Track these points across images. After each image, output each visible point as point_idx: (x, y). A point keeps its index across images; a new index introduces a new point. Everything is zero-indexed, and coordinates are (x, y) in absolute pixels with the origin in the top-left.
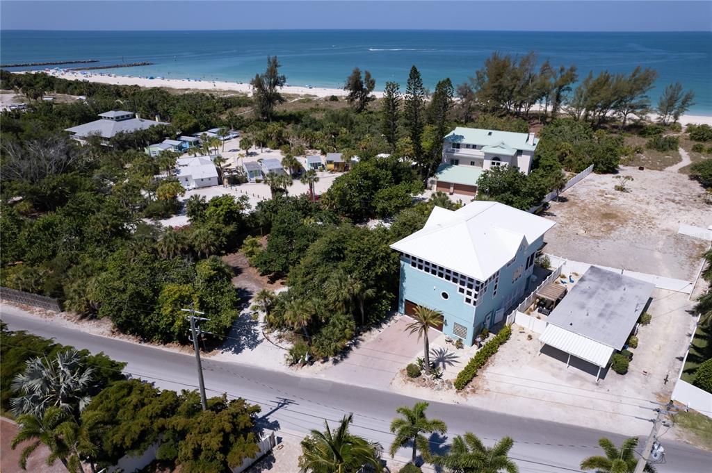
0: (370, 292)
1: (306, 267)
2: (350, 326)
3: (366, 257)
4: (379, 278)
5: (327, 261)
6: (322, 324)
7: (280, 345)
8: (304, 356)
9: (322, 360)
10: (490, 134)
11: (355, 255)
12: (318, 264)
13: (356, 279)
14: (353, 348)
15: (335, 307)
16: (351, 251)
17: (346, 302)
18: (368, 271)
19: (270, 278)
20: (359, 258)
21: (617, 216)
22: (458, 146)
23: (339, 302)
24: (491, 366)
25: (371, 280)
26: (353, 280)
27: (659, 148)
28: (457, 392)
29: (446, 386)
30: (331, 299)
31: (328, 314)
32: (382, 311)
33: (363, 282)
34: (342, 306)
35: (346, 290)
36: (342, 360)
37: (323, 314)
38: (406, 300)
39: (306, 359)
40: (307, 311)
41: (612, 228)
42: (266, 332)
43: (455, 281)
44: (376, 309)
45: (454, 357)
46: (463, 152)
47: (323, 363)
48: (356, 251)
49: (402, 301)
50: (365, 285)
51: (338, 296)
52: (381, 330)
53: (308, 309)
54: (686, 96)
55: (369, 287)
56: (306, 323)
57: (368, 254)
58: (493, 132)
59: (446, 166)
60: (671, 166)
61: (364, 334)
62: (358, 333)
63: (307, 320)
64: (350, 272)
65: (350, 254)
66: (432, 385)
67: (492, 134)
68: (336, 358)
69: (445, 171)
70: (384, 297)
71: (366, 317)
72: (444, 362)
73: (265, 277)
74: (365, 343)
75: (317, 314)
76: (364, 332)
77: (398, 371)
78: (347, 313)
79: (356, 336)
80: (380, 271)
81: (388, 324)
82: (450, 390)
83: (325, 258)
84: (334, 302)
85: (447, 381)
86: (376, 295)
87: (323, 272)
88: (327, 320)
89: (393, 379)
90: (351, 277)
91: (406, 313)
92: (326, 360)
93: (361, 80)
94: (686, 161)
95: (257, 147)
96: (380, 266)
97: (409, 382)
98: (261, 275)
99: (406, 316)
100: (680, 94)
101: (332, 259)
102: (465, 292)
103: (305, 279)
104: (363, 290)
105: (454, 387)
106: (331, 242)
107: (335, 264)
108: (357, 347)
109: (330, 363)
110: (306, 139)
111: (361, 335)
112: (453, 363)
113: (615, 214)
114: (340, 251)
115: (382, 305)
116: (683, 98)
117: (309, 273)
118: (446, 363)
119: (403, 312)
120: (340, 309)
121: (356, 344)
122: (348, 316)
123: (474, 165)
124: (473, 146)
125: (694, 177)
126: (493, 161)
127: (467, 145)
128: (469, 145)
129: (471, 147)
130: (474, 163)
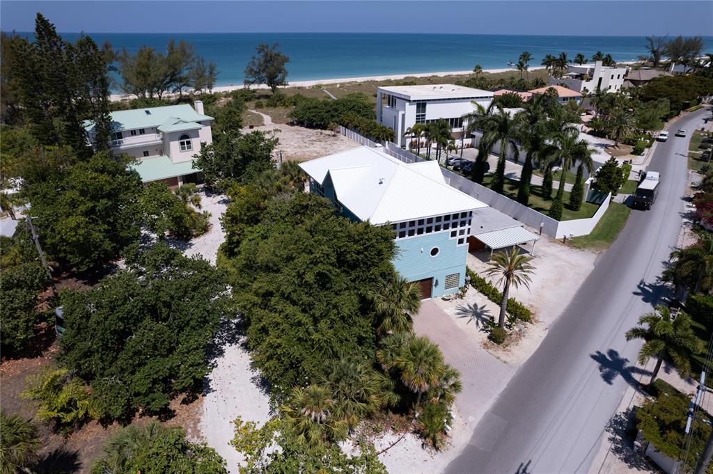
10: (147, 112)
22: (119, 135)
28: (531, 323)
29: (522, 326)
43: (446, 227)
58: (150, 110)
85: (516, 322)
94: (267, 117)
97: (508, 347)
102: (458, 233)
105: (523, 322)
123: (148, 155)
124: (140, 130)
125: (292, 124)
126: (182, 141)
127: (132, 131)
128: (135, 131)
129: (138, 132)
130: (147, 152)
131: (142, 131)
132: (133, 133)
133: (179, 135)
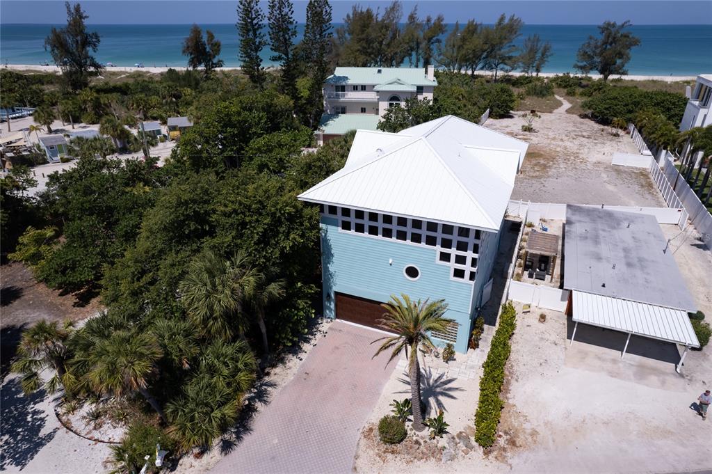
0: (274, 289)
1: (136, 261)
2: (246, 365)
3: (257, 221)
4: (287, 258)
5: (179, 242)
6: (186, 373)
7: (96, 435)
8: (152, 454)
9: (196, 451)
10: (379, 71)
11: (234, 219)
12: (162, 251)
13: (242, 266)
14: (258, 405)
15: (209, 332)
16: (225, 214)
17: (230, 317)
18: (263, 249)
19: (80, 297)
20: (243, 225)
21: (542, 154)
22: (343, 88)
23: (215, 319)
24: (513, 381)
25: (274, 264)
26: (237, 270)
27: (538, 94)
28: (487, 453)
29: (462, 445)
30: (197, 316)
31: (195, 350)
32: (299, 321)
33: (259, 271)
34: (223, 326)
35: (228, 292)
36: (239, 438)
37: (183, 351)
38: (337, 294)
39: (158, 463)
40: (141, 356)
41: (545, 167)
42: (61, 411)
43: (431, 241)
44: (288, 319)
45: (450, 381)
46: (351, 96)
47: (199, 456)
48: (235, 211)
49: (329, 296)
50: (262, 276)
51: (211, 308)
52: (302, 355)
53: (143, 350)
54: (545, 47)
55: (271, 279)
56: (142, 382)
57: (260, 214)
58: (383, 69)
59: (330, 117)
60: (557, 108)
61: (273, 371)
62: (262, 373)
63: (145, 375)
64: (229, 255)
65: (223, 220)
66: (437, 453)
67: (382, 72)
68: (227, 436)
69: (330, 122)
70: (299, 294)
71: (271, 339)
72: (435, 395)
73: (69, 296)
74: (279, 389)
75: (167, 354)
76: (274, 366)
77: (359, 435)
78: (234, 340)
79: (260, 378)
80: (288, 245)
81: (313, 342)
82: (472, 453)
83: (171, 239)
84: (205, 321)
85: (460, 435)
86: (287, 293)
87: (173, 265)
88: (195, 361)
89: (356, 457)
90: (233, 264)
91: (337, 316)
92: (205, 449)
93: (203, 40)
94: (567, 105)
95: (65, 124)
96: (287, 236)
97: (390, 456)
98: (61, 295)
99: (338, 320)
100: (539, 45)
101: (188, 237)
102: (453, 258)
103: (136, 285)
104: (260, 286)
105: (476, 444)
106: (180, 203)
107: (195, 246)
108: (265, 402)
109: (215, 451)
110: (138, 106)
111: (268, 374)
112: (451, 393)
113: (538, 153)
114: (201, 218)
115: (297, 309)
116: (542, 48)
117: (143, 272)
118: (441, 398)
119: (333, 315)
120: (219, 332)
121: (261, 396)
122: (237, 344)
123: (365, 112)
124: (362, 86)
125: (584, 116)
126: (391, 102)
127: (354, 86)
128: (357, 86)
129: (359, 88)
130: (365, 109)
131: (363, 88)
132: (355, 88)
133: (389, 96)
